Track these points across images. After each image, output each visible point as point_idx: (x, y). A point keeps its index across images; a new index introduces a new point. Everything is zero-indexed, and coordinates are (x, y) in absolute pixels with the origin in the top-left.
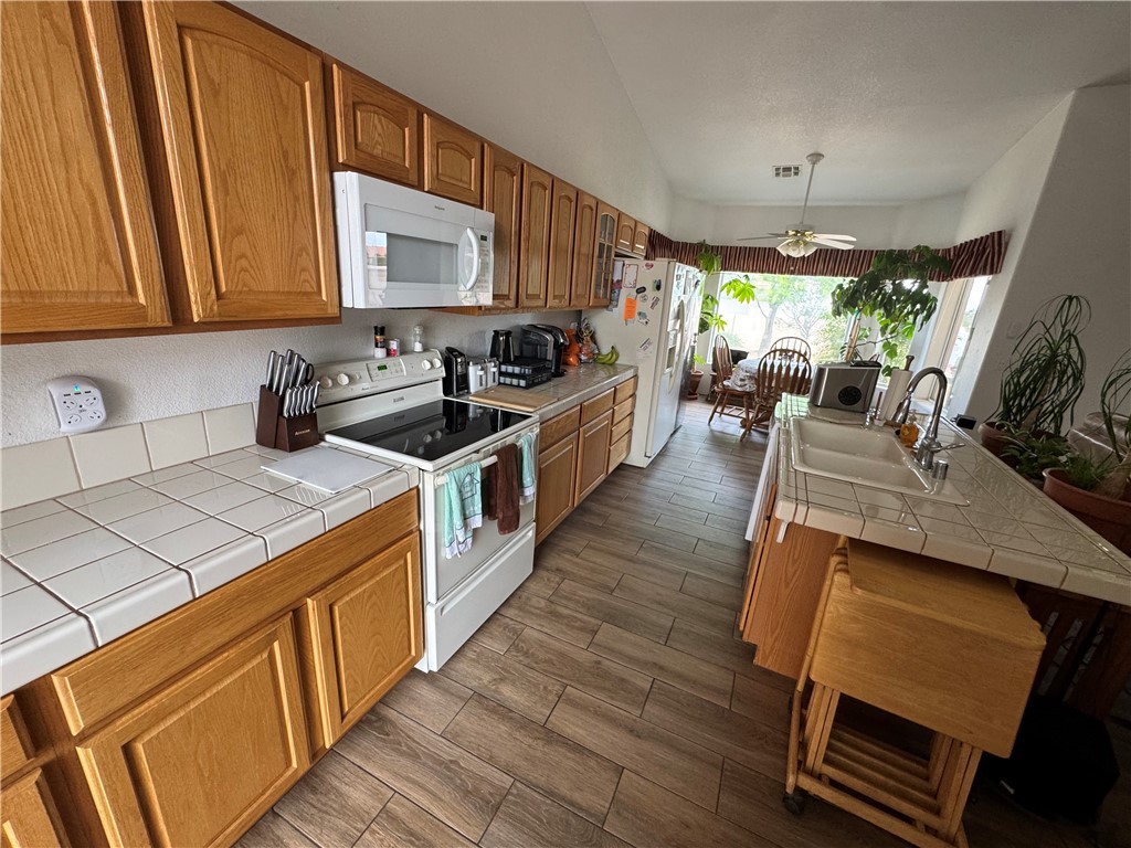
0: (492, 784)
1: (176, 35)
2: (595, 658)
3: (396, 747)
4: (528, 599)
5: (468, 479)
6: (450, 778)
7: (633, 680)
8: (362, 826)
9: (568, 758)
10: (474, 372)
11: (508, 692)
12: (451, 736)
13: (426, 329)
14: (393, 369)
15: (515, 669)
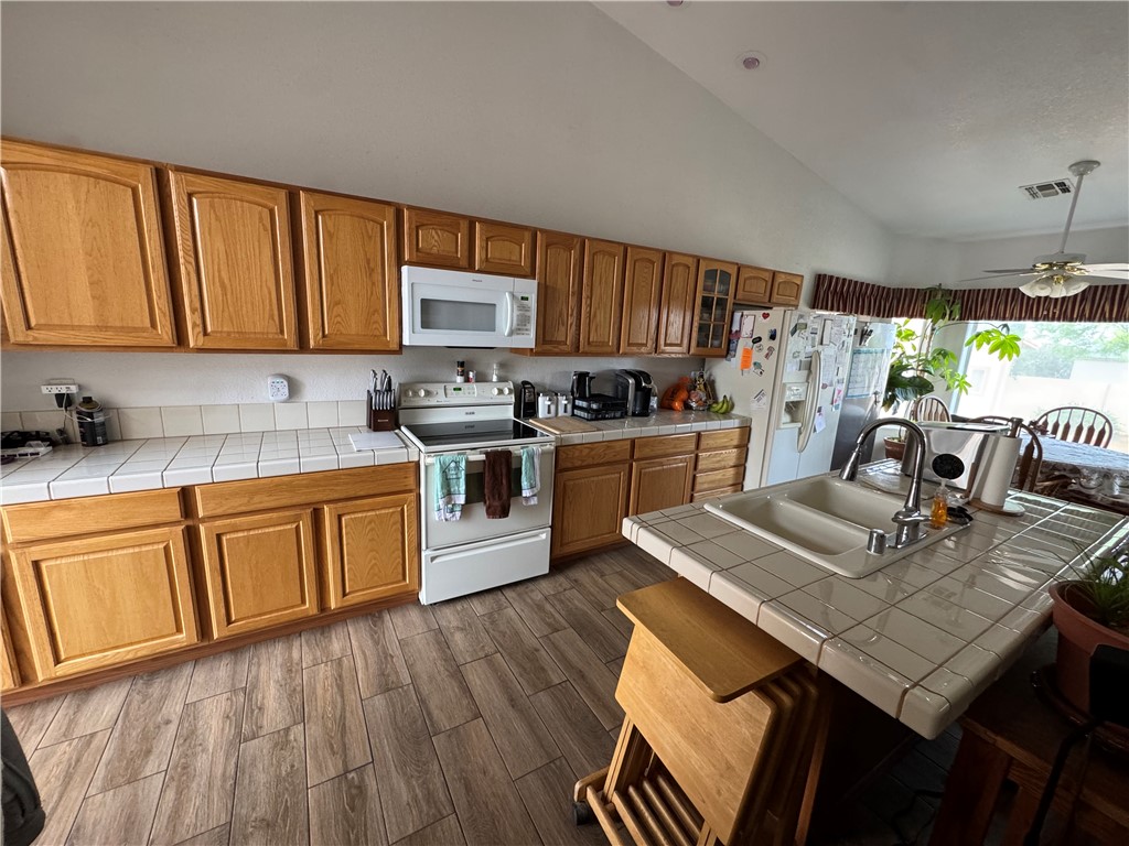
0: (398, 677)
1: (313, 216)
2: (539, 646)
3: (373, 634)
4: (532, 591)
5: (453, 465)
6: (382, 663)
7: (550, 673)
8: (324, 660)
9: (454, 691)
10: (543, 402)
11: (458, 638)
12: (403, 644)
13: (502, 366)
14: (467, 391)
15: (476, 628)
